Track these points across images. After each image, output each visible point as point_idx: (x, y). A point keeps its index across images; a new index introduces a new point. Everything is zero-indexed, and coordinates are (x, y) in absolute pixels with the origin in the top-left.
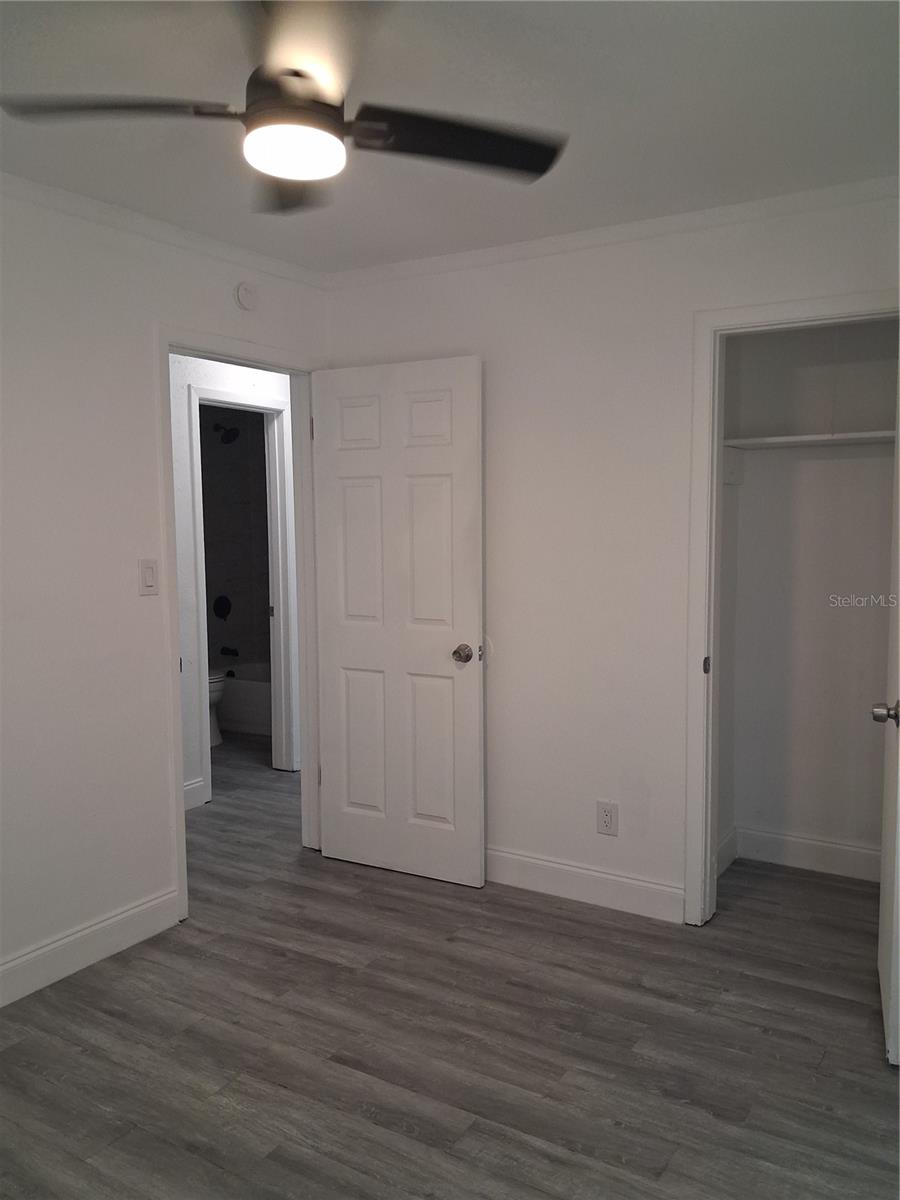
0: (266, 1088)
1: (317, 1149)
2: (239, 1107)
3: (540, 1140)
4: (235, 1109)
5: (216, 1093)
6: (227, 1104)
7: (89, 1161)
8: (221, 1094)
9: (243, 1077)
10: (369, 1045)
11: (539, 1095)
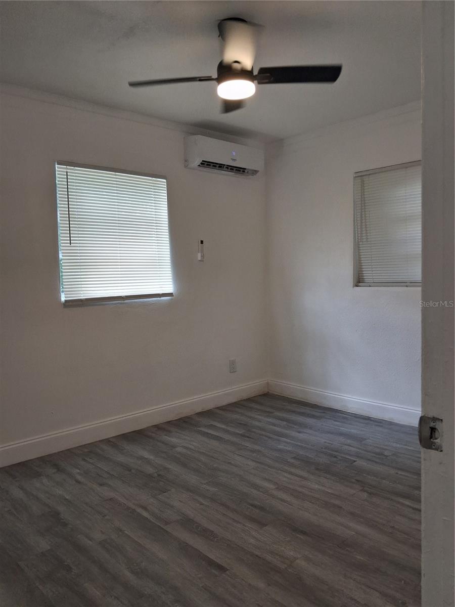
0: (269, 558)
1: (244, 525)
2: (283, 549)
3: (144, 515)
4: (285, 548)
5: (298, 559)
6: (290, 551)
7: (354, 533)
8: (295, 558)
9: (283, 567)
10: (199, 576)
11: (126, 532)
